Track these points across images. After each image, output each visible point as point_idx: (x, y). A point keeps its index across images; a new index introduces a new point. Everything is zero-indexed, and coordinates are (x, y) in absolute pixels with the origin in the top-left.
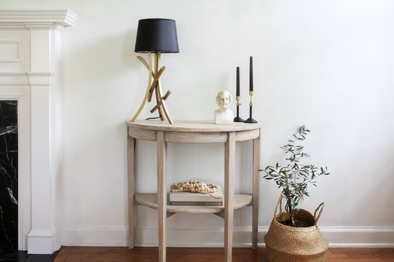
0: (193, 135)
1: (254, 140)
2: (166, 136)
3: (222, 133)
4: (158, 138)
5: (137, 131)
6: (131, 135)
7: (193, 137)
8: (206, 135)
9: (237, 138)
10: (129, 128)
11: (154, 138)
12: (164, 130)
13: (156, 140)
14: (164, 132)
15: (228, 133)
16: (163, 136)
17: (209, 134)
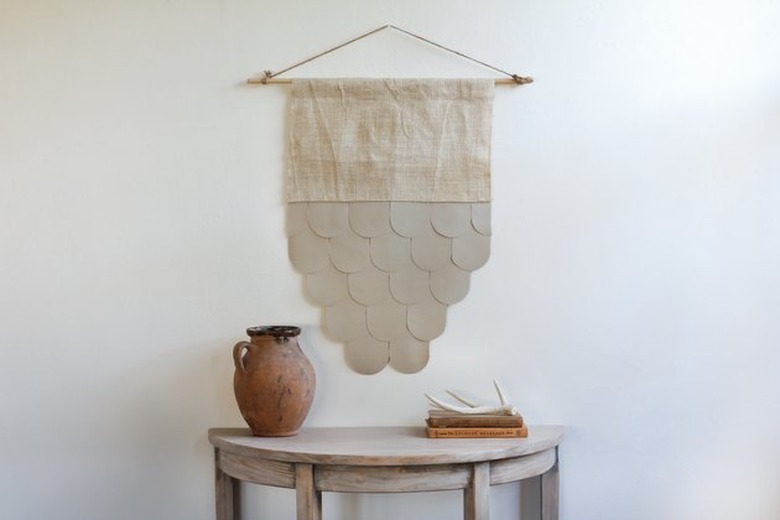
0: (386, 473)
1: (541, 476)
2: (318, 476)
3: (455, 467)
4: (297, 481)
5: (243, 462)
6: (225, 470)
7: (384, 479)
8: (417, 472)
9: (493, 476)
10: (222, 453)
11: (288, 481)
12: (315, 462)
13: (294, 486)
14: (314, 467)
15: (470, 466)
16: (310, 474)
17: (425, 470)
